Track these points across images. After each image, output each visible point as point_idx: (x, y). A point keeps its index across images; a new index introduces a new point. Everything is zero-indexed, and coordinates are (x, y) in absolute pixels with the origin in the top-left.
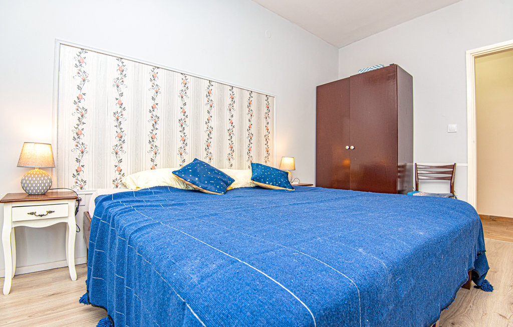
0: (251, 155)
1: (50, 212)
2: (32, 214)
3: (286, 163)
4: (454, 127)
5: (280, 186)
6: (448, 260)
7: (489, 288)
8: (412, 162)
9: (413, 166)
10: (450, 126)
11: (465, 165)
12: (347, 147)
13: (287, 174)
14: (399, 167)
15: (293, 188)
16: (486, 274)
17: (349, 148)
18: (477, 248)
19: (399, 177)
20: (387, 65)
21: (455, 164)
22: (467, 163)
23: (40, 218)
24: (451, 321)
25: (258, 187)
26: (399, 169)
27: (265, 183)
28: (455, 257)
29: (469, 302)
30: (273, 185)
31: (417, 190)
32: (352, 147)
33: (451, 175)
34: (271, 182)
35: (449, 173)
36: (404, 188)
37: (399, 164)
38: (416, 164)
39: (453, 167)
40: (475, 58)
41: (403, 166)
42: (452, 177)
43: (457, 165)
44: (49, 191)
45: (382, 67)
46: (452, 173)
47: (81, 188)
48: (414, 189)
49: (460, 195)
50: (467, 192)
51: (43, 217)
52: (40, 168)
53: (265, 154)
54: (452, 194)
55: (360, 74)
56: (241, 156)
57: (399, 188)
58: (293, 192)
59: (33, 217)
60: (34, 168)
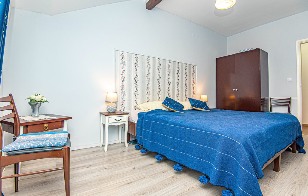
0: (186, 94)
1: (121, 119)
2: (115, 120)
3: (204, 98)
4: (290, 79)
5: (205, 109)
6: (283, 133)
7: (304, 152)
8: (268, 97)
9: (268, 99)
10: (288, 78)
11: (296, 98)
12: (234, 90)
13: (206, 103)
14: (262, 99)
15: (211, 110)
16: (303, 147)
17: (235, 90)
18: (297, 134)
19: (262, 105)
20: (255, 49)
21: (291, 98)
22: (297, 97)
23: (118, 122)
24: (286, 162)
25: (194, 110)
26: (261, 101)
27: (198, 108)
28: (286, 133)
29: (295, 157)
30: (201, 108)
31: (271, 111)
32: (237, 90)
33: (288, 104)
34: (200, 107)
35: (288, 102)
36: (264, 110)
37: (261, 98)
38: (270, 98)
39: (290, 99)
40: (301, 44)
41: (264, 99)
42: (289, 104)
43: (292, 98)
44: (116, 111)
45: (252, 49)
46: (290, 102)
47: (124, 110)
48: (269, 111)
49: (293, 113)
50: (297, 112)
51: (119, 121)
52: (113, 102)
53: (192, 93)
54: (289, 113)
55: (240, 53)
56: (182, 95)
57: (261, 110)
58: (211, 112)
59: (116, 121)
60: (111, 102)
